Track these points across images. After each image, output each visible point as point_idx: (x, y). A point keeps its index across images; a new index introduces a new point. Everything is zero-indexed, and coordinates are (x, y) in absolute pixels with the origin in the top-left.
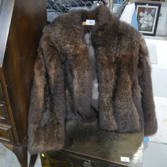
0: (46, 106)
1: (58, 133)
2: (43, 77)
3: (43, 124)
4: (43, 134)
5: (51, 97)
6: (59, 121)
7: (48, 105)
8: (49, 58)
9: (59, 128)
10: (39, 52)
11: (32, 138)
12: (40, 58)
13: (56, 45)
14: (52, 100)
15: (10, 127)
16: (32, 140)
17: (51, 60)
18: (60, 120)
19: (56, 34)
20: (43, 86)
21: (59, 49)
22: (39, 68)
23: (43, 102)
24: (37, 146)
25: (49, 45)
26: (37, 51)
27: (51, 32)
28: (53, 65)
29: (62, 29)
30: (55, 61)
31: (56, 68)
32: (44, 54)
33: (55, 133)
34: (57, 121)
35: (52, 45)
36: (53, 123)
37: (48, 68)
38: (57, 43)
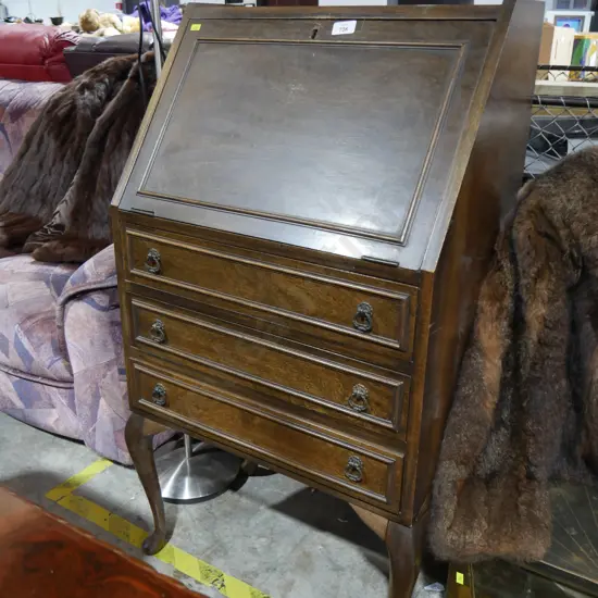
0: (501, 413)
1: (530, 505)
2: (505, 323)
3: (484, 469)
4: (482, 499)
5: (517, 389)
6: (533, 469)
7: (505, 414)
8: (535, 269)
9: (534, 490)
10: (501, 250)
11: (448, 507)
12: (500, 269)
13: (563, 233)
14: (518, 399)
15: (402, 456)
16: (451, 513)
17: (539, 276)
18: (536, 466)
19: (569, 200)
20: (502, 351)
21: (566, 245)
22: (496, 298)
23: (496, 400)
24: (465, 534)
25: (540, 233)
26: (493, 249)
27: (553, 195)
28: (543, 289)
29: (588, 188)
30: (553, 279)
31: (551, 301)
32: (519, 257)
33: (522, 504)
34: (527, 468)
35: (549, 231)
36: (516, 473)
37: (525, 298)
38: (567, 226)
